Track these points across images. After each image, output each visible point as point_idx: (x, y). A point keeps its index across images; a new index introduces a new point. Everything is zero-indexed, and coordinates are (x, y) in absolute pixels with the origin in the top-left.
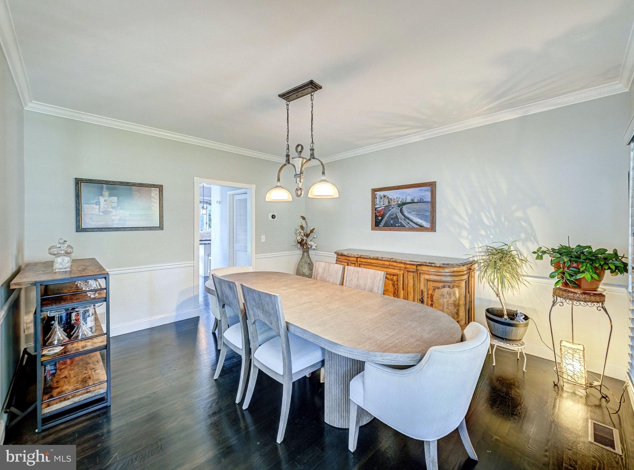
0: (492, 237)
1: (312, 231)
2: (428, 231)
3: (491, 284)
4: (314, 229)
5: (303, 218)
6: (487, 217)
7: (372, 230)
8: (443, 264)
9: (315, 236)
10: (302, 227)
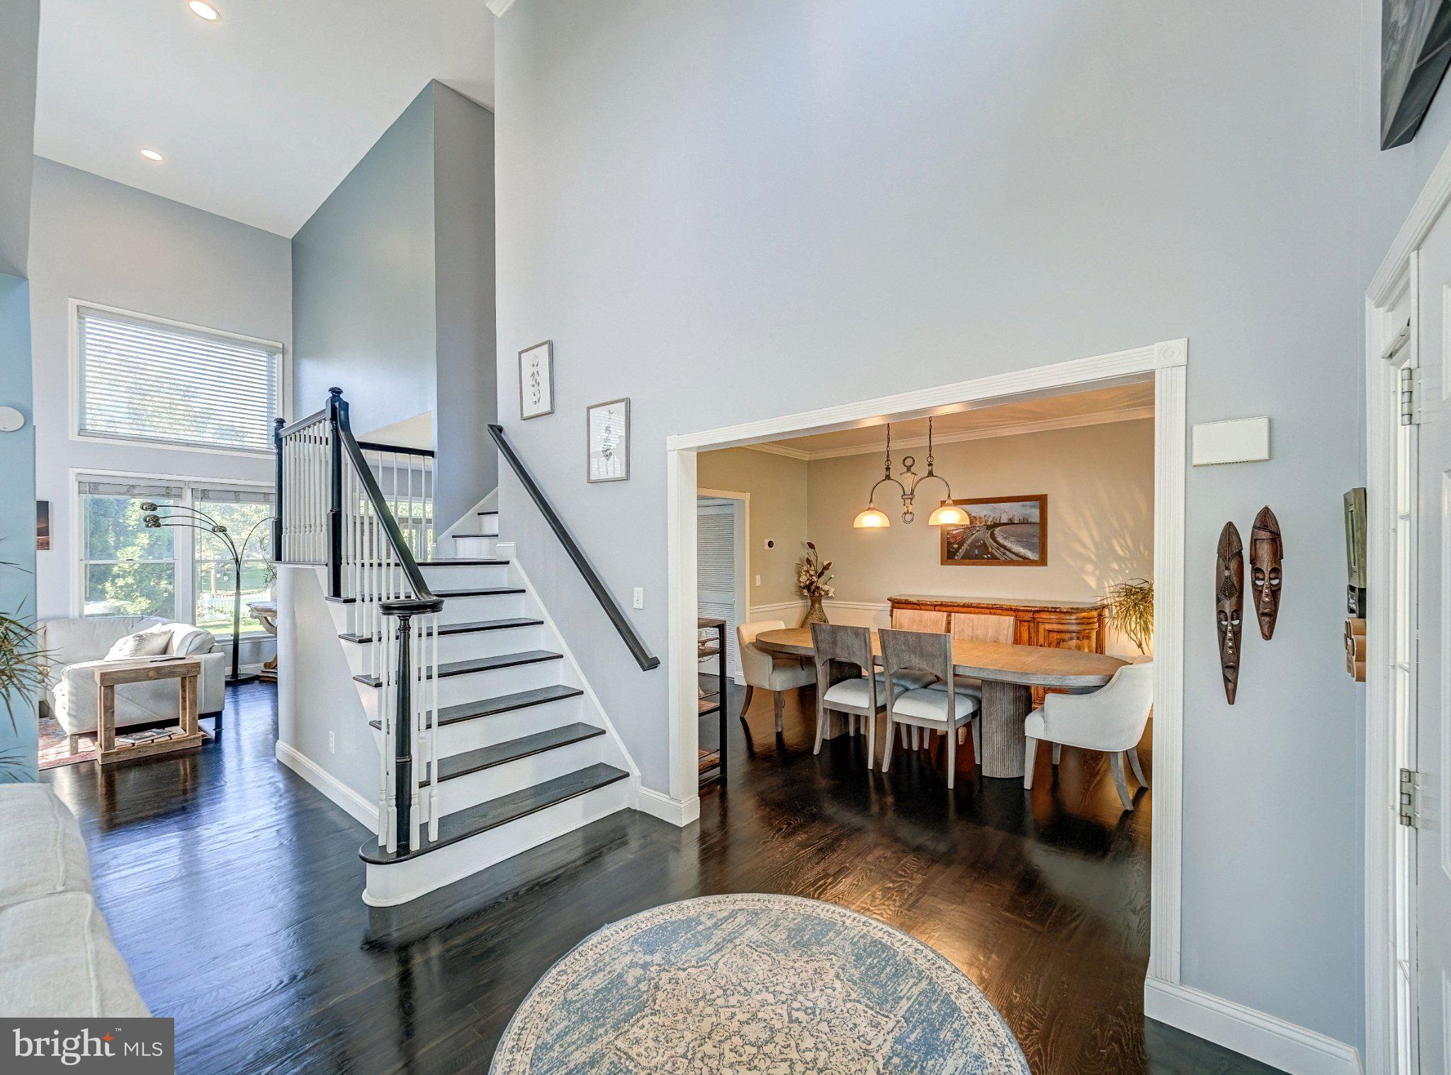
0: (1127, 572)
1: (826, 568)
2: (1036, 565)
3: (1132, 635)
4: (830, 564)
5: (811, 546)
6: (1120, 545)
7: (942, 564)
8: (1072, 609)
9: (833, 576)
10: (809, 562)
